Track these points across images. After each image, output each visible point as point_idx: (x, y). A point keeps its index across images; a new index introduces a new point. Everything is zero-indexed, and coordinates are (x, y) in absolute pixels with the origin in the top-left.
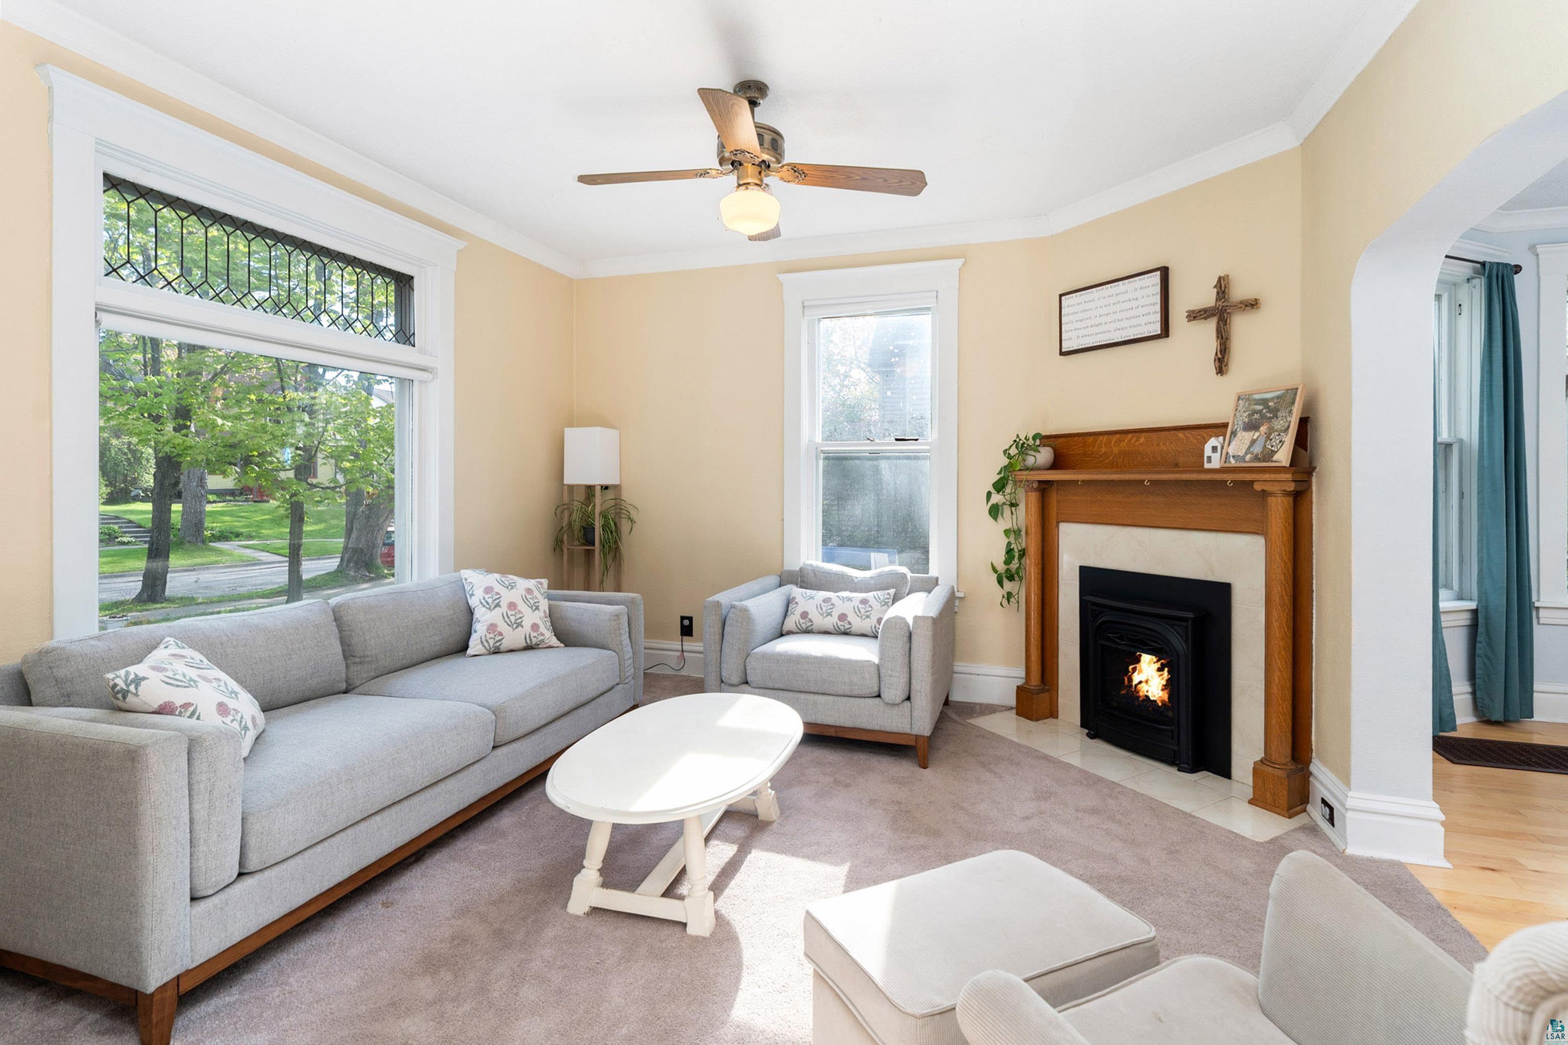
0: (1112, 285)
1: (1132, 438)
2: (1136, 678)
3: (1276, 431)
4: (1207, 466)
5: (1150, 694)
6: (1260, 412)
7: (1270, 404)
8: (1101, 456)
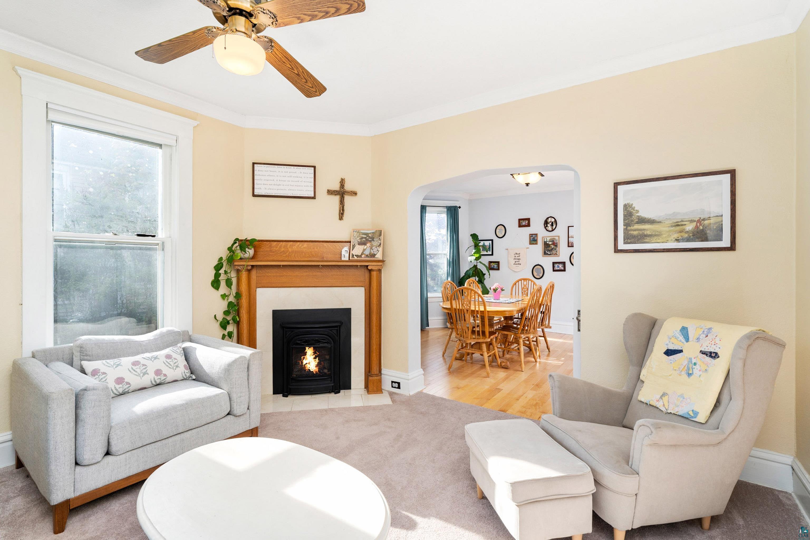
0: (287, 167)
1: (300, 244)
2: (305, 362)
3: (375, 246)
4: (343, 259)
5: (310, 369)
6: (365, 238)
7: (369, 235)
8: (281, 253)
